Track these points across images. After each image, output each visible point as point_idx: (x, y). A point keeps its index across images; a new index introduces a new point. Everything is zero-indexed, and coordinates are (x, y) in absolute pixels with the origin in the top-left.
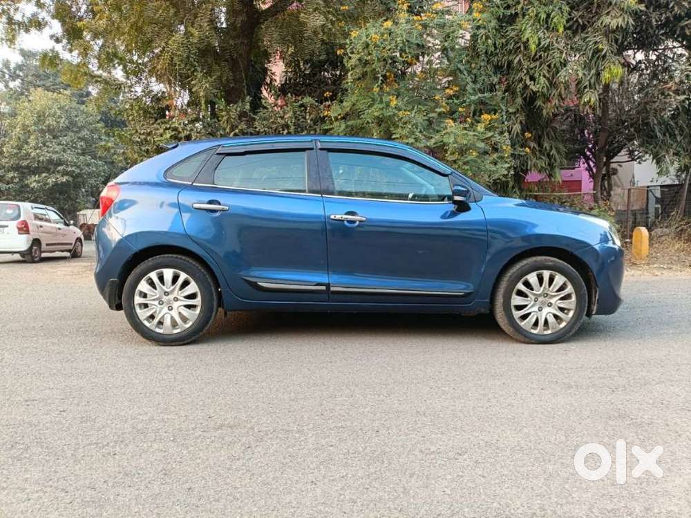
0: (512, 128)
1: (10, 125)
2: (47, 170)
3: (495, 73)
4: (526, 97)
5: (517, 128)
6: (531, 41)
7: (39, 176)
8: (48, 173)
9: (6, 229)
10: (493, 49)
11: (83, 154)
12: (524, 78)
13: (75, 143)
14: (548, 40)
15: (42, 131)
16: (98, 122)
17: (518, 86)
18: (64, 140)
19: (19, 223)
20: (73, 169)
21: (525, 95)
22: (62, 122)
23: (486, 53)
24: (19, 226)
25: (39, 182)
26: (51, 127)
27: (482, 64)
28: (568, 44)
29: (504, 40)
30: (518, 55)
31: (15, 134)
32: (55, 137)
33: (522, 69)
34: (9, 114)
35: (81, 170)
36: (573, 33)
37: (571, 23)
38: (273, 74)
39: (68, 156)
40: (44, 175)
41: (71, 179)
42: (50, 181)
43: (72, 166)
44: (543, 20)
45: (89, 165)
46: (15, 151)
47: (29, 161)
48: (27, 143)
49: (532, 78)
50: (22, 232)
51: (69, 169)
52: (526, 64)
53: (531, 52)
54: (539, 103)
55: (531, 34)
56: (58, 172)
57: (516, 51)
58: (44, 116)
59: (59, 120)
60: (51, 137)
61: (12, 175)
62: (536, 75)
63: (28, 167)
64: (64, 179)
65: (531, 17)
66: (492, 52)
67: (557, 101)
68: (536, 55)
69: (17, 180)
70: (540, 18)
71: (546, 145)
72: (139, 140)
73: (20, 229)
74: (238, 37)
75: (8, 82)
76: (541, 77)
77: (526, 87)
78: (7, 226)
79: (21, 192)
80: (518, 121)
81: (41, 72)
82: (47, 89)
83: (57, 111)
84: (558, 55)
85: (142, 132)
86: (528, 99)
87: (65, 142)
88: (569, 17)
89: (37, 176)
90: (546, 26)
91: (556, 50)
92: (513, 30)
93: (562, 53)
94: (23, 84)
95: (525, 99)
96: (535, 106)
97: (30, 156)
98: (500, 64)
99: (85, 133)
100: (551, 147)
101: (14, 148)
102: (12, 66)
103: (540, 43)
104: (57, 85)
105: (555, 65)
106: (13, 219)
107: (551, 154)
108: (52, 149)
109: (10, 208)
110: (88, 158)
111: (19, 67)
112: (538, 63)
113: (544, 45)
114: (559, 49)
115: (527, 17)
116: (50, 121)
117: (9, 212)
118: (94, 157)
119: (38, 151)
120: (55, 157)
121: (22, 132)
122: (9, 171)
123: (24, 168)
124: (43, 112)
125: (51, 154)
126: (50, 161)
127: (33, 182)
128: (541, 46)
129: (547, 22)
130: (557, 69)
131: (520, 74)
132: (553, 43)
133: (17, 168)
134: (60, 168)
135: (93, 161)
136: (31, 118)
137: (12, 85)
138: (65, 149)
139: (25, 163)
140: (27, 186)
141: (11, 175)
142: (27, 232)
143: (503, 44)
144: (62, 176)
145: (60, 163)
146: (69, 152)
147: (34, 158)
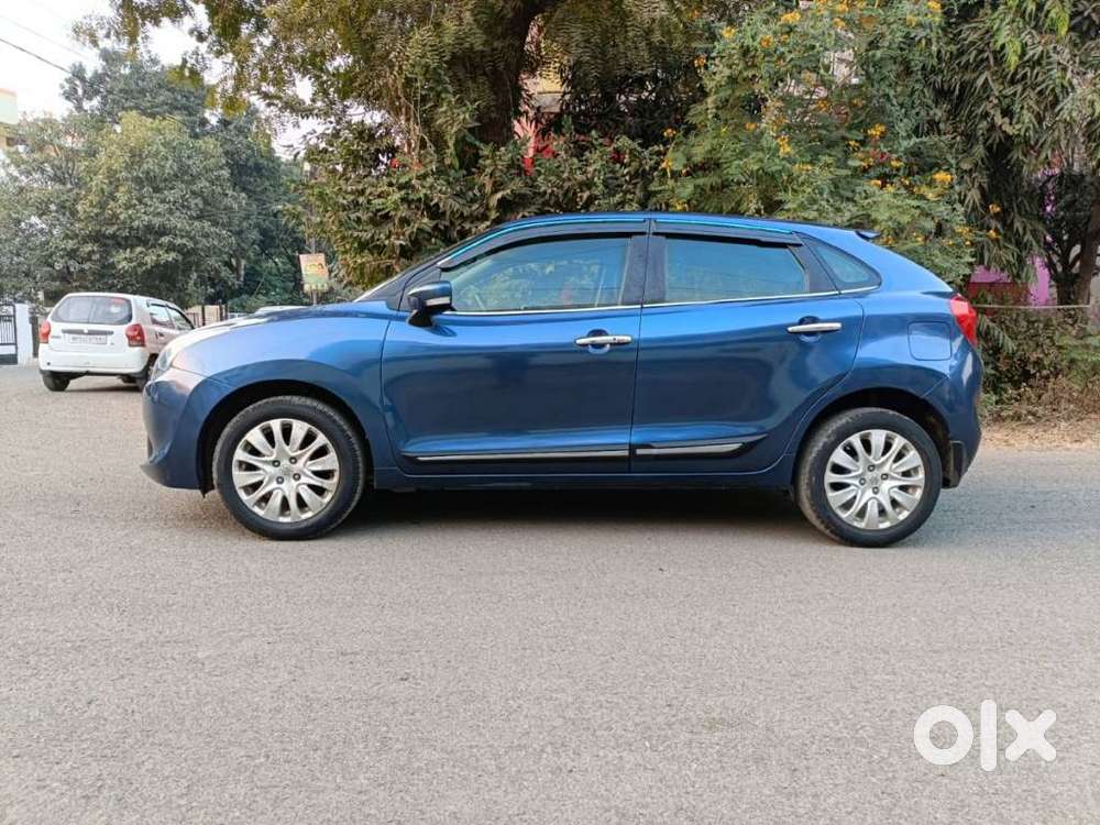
0: (965, 196)
1: (89, 170)
2: (144, 243)
3: (937, 103)
4: (992, 145)
5: (974, 196)
6: (1009, 50)
7: (131, 252)
8: (144, 246)
9: (109, 338)
10: (935, 61)
11: (199, 218)
12: (992, 112)
13: (187, 200)
14: (1040, 48)
15: (138, 180)
16: (221, 168)
17: (980, 126)
18: (170, 195)
19: (129, 329)
20: (184, 241)
21: (990, 141)
22: (168, 166)
23: (924, 68)
24: (131, 333)
25: (130, 260)
26: (152, 174)
27: (917, 86)
28: (1075, 56)
29: (953, 48)
30: (981, 73)
31: (97, 185)
32: (157, 190)
33: (988, 97)
34: (86, 152)
35: (196, 243)
36: (1080, 37)
37: (1078, 19)
38: (530, 96)
39: (178, 221)
40: (139, 249)
41: (180, 258)
42: (147, 259)
43: (182, 237)
44: (1030, 15)
45: (206, 236)
46: (96, 211)
47: (116, 227)
48: (114, 199)
49: (1007, 113)
50: (134, 343)
51: (179, 241)
52: (996, 88)
53: (1009, 67)
54: (1017, 154)
55: (1009, 38)
56: (161, 245)
57: (977, 66)
58: (140, 155)
59: (162, 163)
60: (151, 190)
61: (90, 248)
62: (1017, 108)
63: (114, 236)
64: (171, 256)
65: (1010, 8)
66: (933, 66)
67: (1049, 153)
68: (1015, 73)
69: (98, 256)
70: (1026, 8)
71: (1018, 225)
72: (345, 202)
73: (131, 338)
74: (503, 36)
75: (81, 99)
76: (1025, 112)
77: (992, 127)
78: (112, 333)
79: (103, 276)
80: (976, 184)
81: (134, 87)
82: (144, 112)
83: (161, 148)
84: (1059, 74)
85: (349, 189)
86: (995, 146)
87: (172, 199)
88: (1074, 10)
89: (128, 250)
90: (1033, 23)
91: (1055, 66)
92: (975, 29)
93: (1065, 69)
94: (104, 104)
95: (989, 149)
96: (1009, 161)
97: (118, 218)
98: (946, 87)
99: (202, 184)
100: (1025, 228)
101: (94, 207)
102: (88, 75)
103: (1024, 53)
104: (157, 107)
105: (1053, 90)
106: (121, 323)
107: (1025, 240)
108: (152, 209)
109: (117, 305)
110: (207, 224)
111: (99, 78)
112: (1019, 88)
113: (1033, 55)
114: (1059, 64)
115: (1002, 7)
116: (149, 165)
117: (114, 310)
118: (215, 223)
119: (130, 212)
120: (157, 221)
121: (106, 181)
122: (85, 242)
123: (108, 238)
124: (140, 150)
125: (150, 217)
126: (149, 228)
127: (122, 260)
128: (1026, 58)
129: (1037, 18)
130: (1056, 97)
131: (983, 106)
132: (1048, 53)
133: (97, 238)
134: (165, 240)
135: (213, 229)
136: (121, 160)
137: (87, 105)
138: (171, 209)
139: (111, 230)
140: (113, 266)
141: (88, 248)
142: (142, 343)
143: (951, 53)
144: (167, 252)
145: (163, 231)
146: (178, 214)
147: (124, 223)
